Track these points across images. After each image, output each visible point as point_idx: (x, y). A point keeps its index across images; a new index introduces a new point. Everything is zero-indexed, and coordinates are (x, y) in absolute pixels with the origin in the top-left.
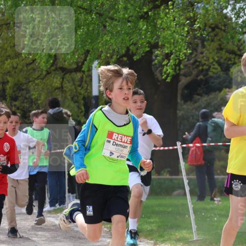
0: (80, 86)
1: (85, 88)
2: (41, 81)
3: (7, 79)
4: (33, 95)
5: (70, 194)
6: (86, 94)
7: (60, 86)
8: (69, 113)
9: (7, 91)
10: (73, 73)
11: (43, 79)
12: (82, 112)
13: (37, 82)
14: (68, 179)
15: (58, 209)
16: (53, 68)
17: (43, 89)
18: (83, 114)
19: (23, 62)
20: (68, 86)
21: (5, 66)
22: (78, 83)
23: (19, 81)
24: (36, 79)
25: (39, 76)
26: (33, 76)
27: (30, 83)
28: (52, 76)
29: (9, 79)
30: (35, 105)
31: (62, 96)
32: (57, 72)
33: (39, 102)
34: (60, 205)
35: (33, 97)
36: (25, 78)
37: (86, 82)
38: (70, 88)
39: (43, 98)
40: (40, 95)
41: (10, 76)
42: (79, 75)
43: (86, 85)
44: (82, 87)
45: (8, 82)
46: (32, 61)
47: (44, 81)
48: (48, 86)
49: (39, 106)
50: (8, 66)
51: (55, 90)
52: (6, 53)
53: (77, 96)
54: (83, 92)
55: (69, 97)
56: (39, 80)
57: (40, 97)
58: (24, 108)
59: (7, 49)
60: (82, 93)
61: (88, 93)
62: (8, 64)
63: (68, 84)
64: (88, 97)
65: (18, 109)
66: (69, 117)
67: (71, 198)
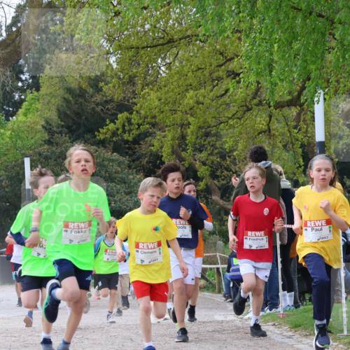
0: (295, 127)
1: (303, 130)
2: (238, 120)
3: (187, 120)
4: (226, 142)
5: (286, 292)
6: (305, 140)
7: (266, 128)
8: (280, 169)
9: (188, 138)
10: (286, 108)
11: (240, 119)
12: (300, 166)
13: (231, 122)
15: (269, 314)
16: (255, 101)
17: (241, 133)
18: (301, 169)
19: (212, 94)
21: (186, 101)
22: (293, 124)
23: (204, 122)
24: (230, 118)
25: (234, 115)
26: (226, 115)
27: (223, 124)
28: (254, 113)
29: (191, 119)
30: (229, 157)
31: (270, 143)
32: (261, 108)
33: (235, 154)
34: (270, 309)
35: (226, 146)
36: (214, 117)
37: (304, 120)
38: (280, 130)
39: (240, 146)
40: (236, 142)
41: (192, 115)
42: (294, 111)
43: (305, 126)
44: (300, 130)
45: (189, 124)
46: (223, 92)
47: (242, 121)
48: (248, 129)
49: (235, 159)
50: (191, 101)
51: (259, 134)
52: (185, 80)
53: (292, 143)
54: (300, 136)
55: (280, 145)
56: (235, 121)
57: (236, 145)
58: (213, 162)
59: (187, 75)
60: (300, 139)
61: (309, 137)
62: (191, 98)
63: (277, 125)
64: (309, 144)
65: (204, 164)
66: (281, 174)
67: (288, 298)
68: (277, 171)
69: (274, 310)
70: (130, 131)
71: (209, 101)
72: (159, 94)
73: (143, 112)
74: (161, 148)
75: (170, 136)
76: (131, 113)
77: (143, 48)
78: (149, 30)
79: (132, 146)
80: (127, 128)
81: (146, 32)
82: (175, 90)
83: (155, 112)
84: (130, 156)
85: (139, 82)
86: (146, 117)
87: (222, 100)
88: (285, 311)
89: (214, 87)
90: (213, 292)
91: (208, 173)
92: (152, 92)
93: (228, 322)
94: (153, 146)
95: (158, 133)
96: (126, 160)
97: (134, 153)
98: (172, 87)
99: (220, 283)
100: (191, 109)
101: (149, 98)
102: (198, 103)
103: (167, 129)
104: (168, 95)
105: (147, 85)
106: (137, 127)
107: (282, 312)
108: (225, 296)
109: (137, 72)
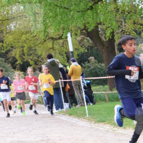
0: (63, 46)
1: (65, 47)
2: (42, 45)
3: (24, 45)
4: (38, 52)
5: (66, 103)
6: (66, 51)
7: (52, 47)
8: (58, 61)
9: (25, 51)
10: (58, 40)
11: (42, 44)
12: (66, 60)
13: (39, 45)
14: (63, 95)
15: (61, 111)
16: (47, 38)
17: (43, 49)
18: (66, 61)
19: (31, 36)
20: (56, 47)
21: (22, 39)
22: (62, 45)
23: (30, 46)
24: (39, 44)
25: (40, 43)
26: (37, 43)
27: (36, 46)
28: (47, 42)
29: (25, 45)
30: (40, 57)
31: (54, 52)
32: (49, 40)
33: (42, 56)
34: (61, 109)
36: (33, 44)
37: (65, 44)
39: (44, 54)
41: (25, 43)
42: (61, 41)
44: (64, 47)
45: (24, 46)
48: (46, 48)
50: (24, 39)
51: (50, 49)
53: (62, 52)
54: (64, 50)
55: (58, 53)
56: (41, 45)
58: (35, 59)
61: (68, 50)
62: (24, 37)
64: (68, 52)
65: (32, 60)
66: (59, 63)
67: (67, 105)
68: (57, 62)
69: (62, 109)
70: (4, 49)
71: (31, 38)
72: (12, 36)
73: (7, 43)
74: (16, 55)
75: (18, 51)
76: (3, 43)
77: (4, 20)
78: (6, 14)
79: (5, 55)
80: (2, 48)
81: (5, 15)
82: (18, 35)
83: (12, 43)
84: (5, 58)
85: (5, 32)
86: (9, 44)
87: (35, 38)
88: (66, 109)
89: (32, 33)
90: (41, 104)
91: (33, 63)
92: (10, 36)
93: (47, 114)
94: (13, 54)
95: (14, 50)
96: (3, 59)
97: (7, 57)
98: (17, 34)
99: (43, 101)
100: (24, 41)
101: (9, 38)
102: (27, 39)
103: (17, 48)
104: (15, 37)
105: (8, 33)
106: (6, 48)
107: (65, 110)
108: (45, 105)
109: (3, 29)
